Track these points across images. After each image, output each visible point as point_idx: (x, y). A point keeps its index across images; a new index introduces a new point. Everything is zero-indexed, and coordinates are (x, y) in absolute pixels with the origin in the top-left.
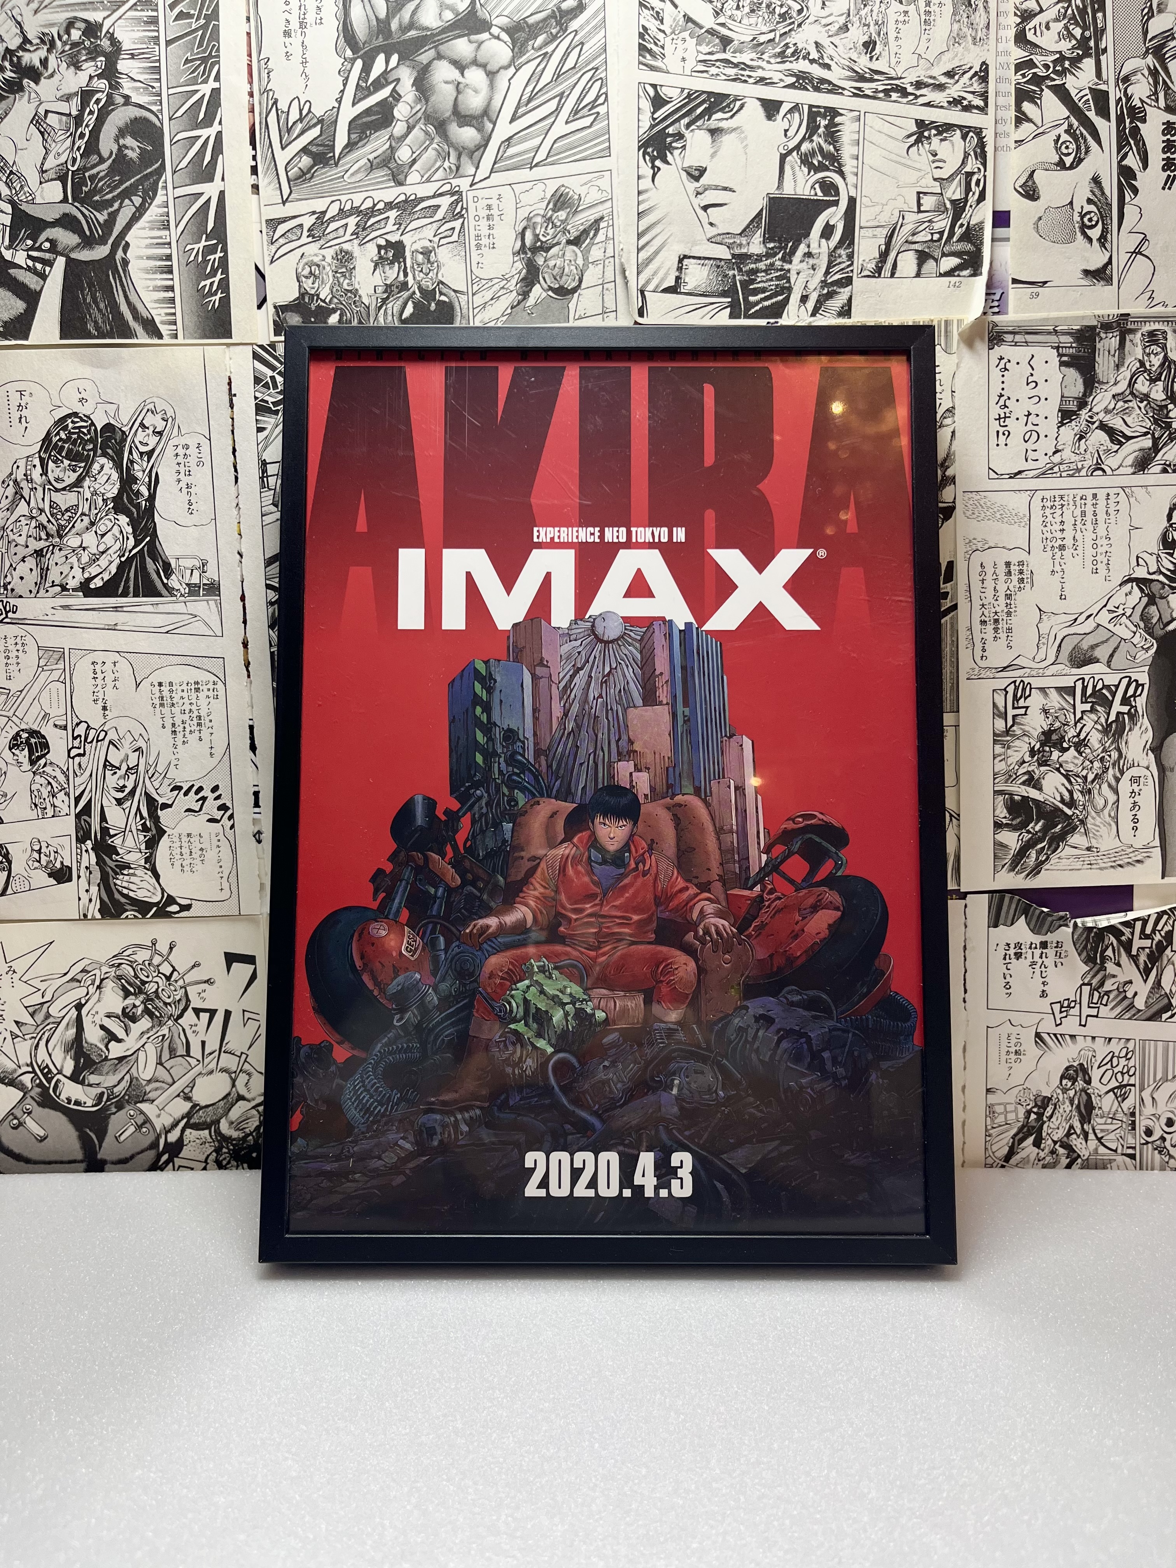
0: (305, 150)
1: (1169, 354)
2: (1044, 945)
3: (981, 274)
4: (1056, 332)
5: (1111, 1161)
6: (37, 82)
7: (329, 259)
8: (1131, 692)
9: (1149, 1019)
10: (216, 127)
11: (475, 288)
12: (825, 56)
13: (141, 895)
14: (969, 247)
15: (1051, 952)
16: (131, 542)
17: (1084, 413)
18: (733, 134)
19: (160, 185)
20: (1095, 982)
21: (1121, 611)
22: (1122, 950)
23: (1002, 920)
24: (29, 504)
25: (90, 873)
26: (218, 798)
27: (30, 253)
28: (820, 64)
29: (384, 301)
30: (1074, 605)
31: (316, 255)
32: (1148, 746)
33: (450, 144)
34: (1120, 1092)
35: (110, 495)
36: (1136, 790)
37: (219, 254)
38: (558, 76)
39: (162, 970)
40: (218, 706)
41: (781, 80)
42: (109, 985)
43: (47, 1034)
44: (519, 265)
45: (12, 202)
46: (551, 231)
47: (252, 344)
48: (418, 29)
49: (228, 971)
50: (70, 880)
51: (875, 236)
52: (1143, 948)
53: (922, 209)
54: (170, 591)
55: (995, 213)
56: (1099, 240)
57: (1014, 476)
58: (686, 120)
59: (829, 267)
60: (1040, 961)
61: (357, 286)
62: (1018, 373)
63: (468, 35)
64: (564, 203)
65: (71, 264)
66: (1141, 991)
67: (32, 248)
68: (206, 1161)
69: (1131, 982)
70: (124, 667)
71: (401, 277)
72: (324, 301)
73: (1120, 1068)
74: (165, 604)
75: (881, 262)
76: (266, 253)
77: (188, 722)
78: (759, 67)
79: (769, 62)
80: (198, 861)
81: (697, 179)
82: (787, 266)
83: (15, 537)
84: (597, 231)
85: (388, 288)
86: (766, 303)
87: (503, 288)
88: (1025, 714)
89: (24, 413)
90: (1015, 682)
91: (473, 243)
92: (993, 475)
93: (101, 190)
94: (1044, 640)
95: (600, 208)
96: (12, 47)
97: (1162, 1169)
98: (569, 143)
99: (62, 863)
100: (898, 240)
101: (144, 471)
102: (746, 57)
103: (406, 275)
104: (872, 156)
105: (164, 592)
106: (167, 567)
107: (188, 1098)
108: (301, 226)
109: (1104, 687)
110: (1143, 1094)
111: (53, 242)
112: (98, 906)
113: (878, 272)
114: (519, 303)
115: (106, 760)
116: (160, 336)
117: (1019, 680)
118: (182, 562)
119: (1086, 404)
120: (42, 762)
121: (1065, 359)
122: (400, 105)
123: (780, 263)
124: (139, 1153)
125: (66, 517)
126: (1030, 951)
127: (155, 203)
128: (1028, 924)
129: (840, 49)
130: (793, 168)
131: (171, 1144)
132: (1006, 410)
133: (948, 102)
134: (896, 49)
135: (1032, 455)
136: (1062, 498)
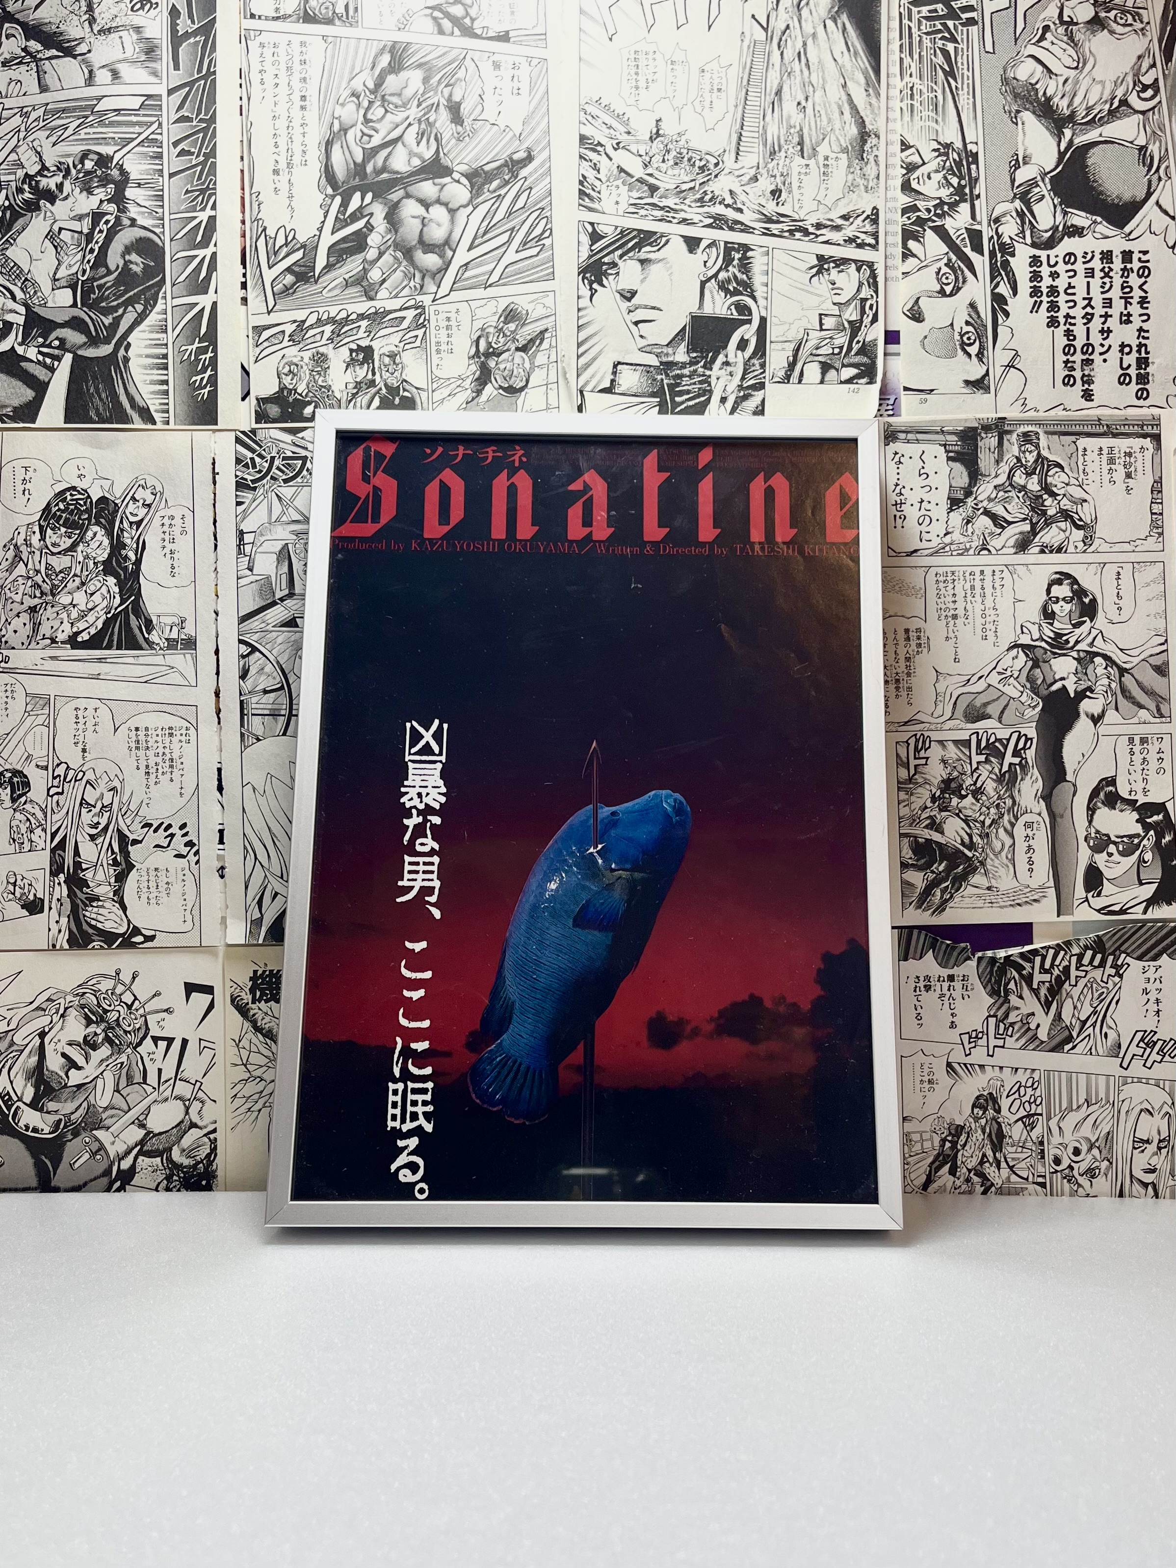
0: (289, 270)
1: (1042, 452)
2: (951, 978)
3: (876, 382)
4: (943, 432)
5: (1022, 1189)
6: (53, 204)
7: (306, 360)
8: (1021, 745)
9: (1052, 1050)
10: (211, 249)
11: (435, 386)
12: (738, 202)
13: (108, 926)
14: (865, 360)
15: (958, 985)
16: (118, 600)
17: (970, 501)
19: (161, 295)
20: (1000, 1014)
22: (1024, 983)
23: (911, 954)
24: (26, 566)
25: (61, 905)
26: (185, 835)
27: (41, 349)
28: (734, 209)
29: (354, 395)
30: (968, 667)
31: (295, 356)
32: (1039, 794)
33: (415, 267)
34: (1029, 1121)
35: (100, 559)
36: (1030, 834)
37: (210, 355)
38: (510, 214)
39: (124, 998)
40: (190, 749)
41: (701, 221)
45: (26, 305)
46: (502, 340)
47: (235, 430)
48: (389, 172)
49: (187, 1001)
50: (41, 911)
51: (783, 349)
52: (1043, 982)
53: (824, 327)
54: (150, 644)
55: (886, 332)
58: (620, 252)
60: (948, 994)
61: (330, 383)
62: (910, 467)
64: (514, 317)
65: (77, 359)
66: (1043, 1022)
67: (43, 345)
69: (1033, 1014)
70: (104, 713)
71: (370, 376)
72: (300, 395)
73: (1027, 1098)
75: (789, 370)
76: (251, 354)
78: (682, 210)
79: (690, 206)
80: (164, 894)
81: (629, 299)
82: (708, 373)
83: (12, 595)
85: (358, 385)
87: (459, 386)
88: (926, 764)
89: (28, 486)
90: (916, 735)
91: (434, 348)
92: (892, 553)
93: (108, 297)
94: (940, 698)
95: (545, 321)
96: (32, 173)
98: (520, 268)
100: (803, 354)
101: (132, 539)
102: (670, 202)
103: (374, 374)
104: (779, 284)
108: (283, 332)
109: (997, 740)
111: (62, 341)
112: (67, 937)
113: (787, 379)
114: (473, 399)
115: (83, 799)
117: (919, 734)
118: (162, 619)
119: (971, 493)
120: (23, 799)
121: (951, 454)
123: (701, 370)
124: (91, 1181)
125: (60, 578)
126: (938, 984)
127: (155, 310)
128: (936, 959)
129: (751, 196)
130: (711, 292)
131: (124, 1171)
132: (902, 497)
133: (845, 241)
134: (799, 197)
135: (925, 536)
136: (953, 573)
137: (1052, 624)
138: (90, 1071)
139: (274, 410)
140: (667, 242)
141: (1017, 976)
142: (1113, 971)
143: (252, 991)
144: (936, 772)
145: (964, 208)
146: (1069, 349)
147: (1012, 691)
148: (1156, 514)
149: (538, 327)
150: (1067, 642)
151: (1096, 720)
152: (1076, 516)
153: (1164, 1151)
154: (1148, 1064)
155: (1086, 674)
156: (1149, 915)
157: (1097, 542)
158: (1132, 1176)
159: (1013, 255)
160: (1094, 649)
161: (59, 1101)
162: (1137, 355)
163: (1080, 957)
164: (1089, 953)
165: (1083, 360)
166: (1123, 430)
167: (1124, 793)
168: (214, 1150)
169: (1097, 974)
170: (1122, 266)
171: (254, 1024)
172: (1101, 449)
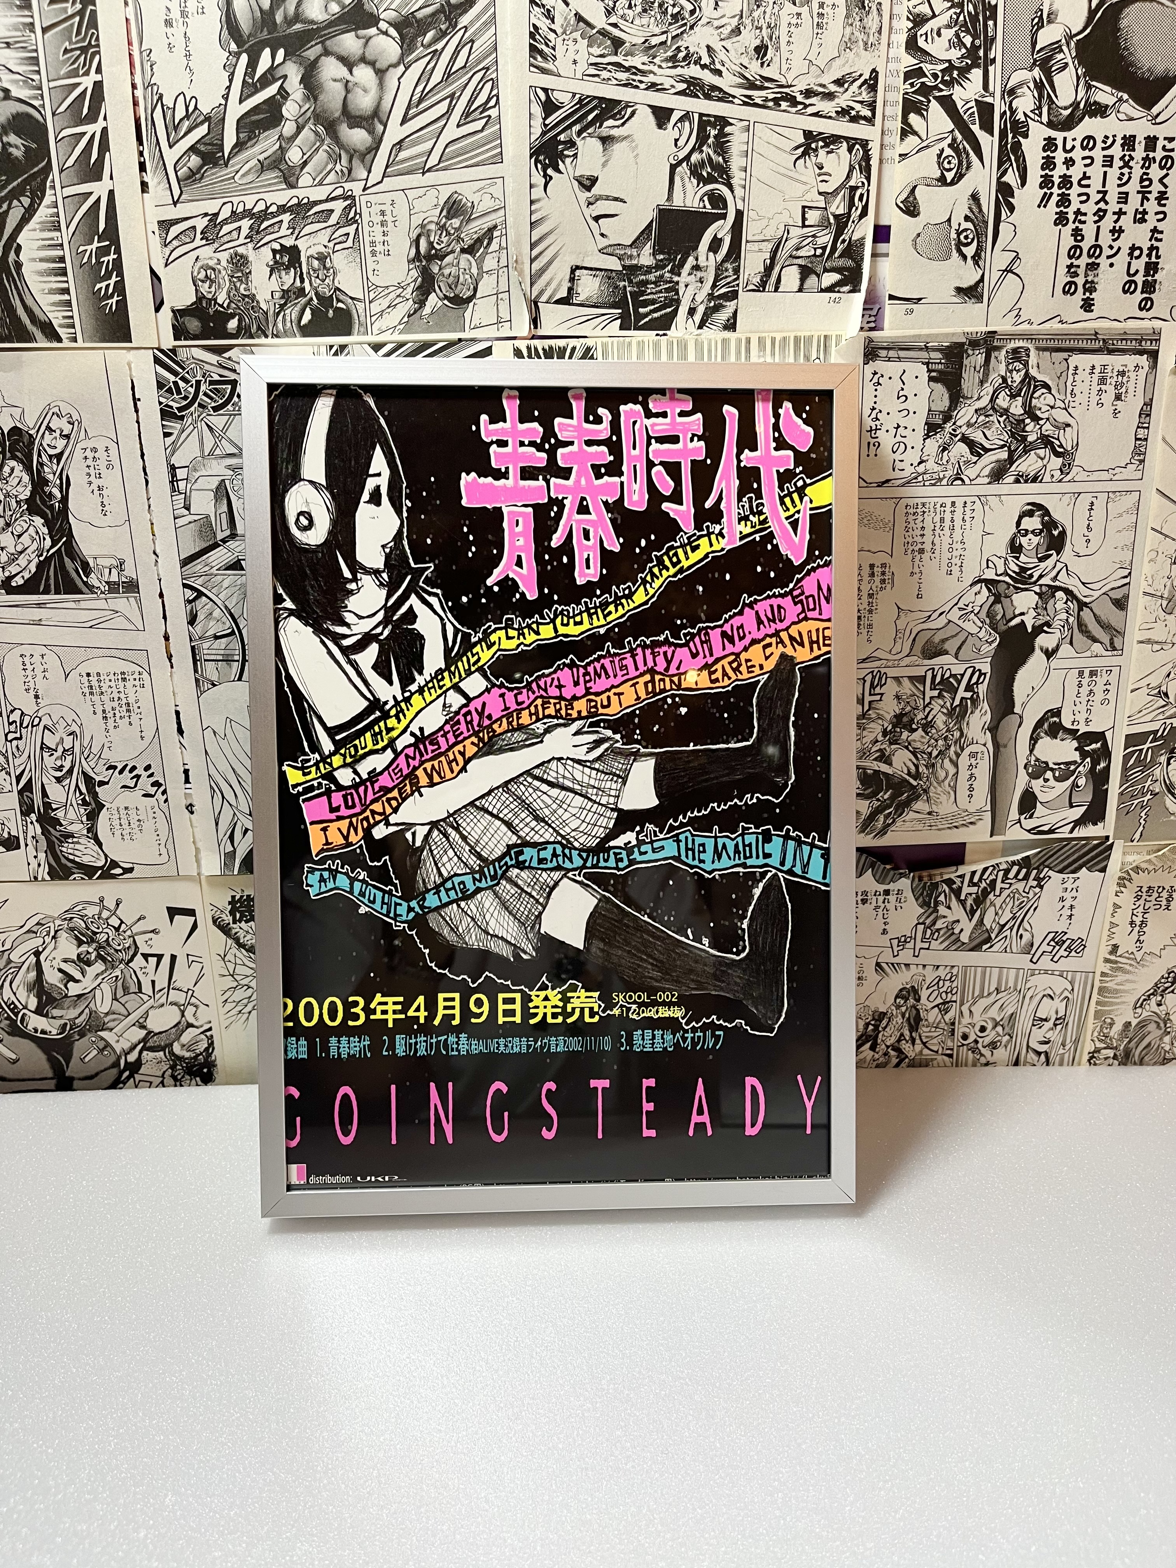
0: (193, 149)
2: (887, 893)
3: (859, 291)
4: (927, 347)
5: (932, 1060)
8: (974, 680)
9: (971, 950)
10: (101, 123)
12: (717, 61)
13: (86, 860)
15: (892, 898)
16: (48, 542)
17: (948, 427)
20: (928, 922)
21: (970, 609)
26: (151, 775)
28: (711, 70)
29: (282, 306)
33: (341, 146)
34: (944, 1007)
36: (974, 764)
37: (113, 256)
38: (448, 75)
40: (145, 694)
41: (673, 86)
42: (63, 936)
43: (10, 977)
44: (414, 273)
46: (445, 239)
47: (152, 348)
49: (171, 922)
50: (18, 847)
51: (760, 250)
53: (807, 223)
54: (91, 588)
56: (973, 257)
57: (881, 484)
60: (883, 906)
61: (254, 291)
62: (890, 387)
63: (355, 30)
64: (457, 211)
69: (958, 921)
70: (51, 660)
72: (222, 306)
73: (944, 989)
74: (86, 601)
76: (160, 256)
77: (118, 708)
78: (651, 72)
79: (660, 67)
80: (137, 830)
82: (676, 279)
85: (285, 293)
86: (656, 315)
87: (399, 296)
88: (881, 700)
90: (873, 672)
91: (368, 249)
92: (863, 484)
94: (900, 635)
95: (493, 216)
97: (974, 1065)
98: (461, 148)
99: (9, 833)
100: (783, 254)
102: (637, 61)
103: (302, 281)
104: (760, 168)
105: (84, 589)
106: (85, 566)
107: (143, 1027)
108: (194, 228)
109: (951, 676)
112: (47, 870)
116: (60, 340)
117: (876, 670)
118: (99, 561)
119: (950, 418)
121: (934, 374)
122: (288, 103)
124: (102, 1071)
126: (874, 898)
128: (874, 877)
129: (732, 52)
130: (682, 179)
131: (131, 1063)
132: (877, 423)
133: (837, 112)
134: (787, 55)
135: (899, 465)
136: (924, 505)
137: (1017, 558)
138: (87, 984)
139: (193, 325)
141: (947, 890)
142: (1036, 883)
143: (232, 913)
144: (889, 708)
145: (976, 74)
146: (1074, 252)
147: (972, 628)
148: (1140, 439)
150: (1031, 576)
151: (1049, 654)
152: (1057, 442)
153: (1059, 1027)
155: (1046, 609)
156: (1075, 834)
157: (1075, 470)
158: (1028, 1046)
159: (1026, 136)
160: (1057, 583)
161: (62, 1009)
162: (1147, 260)
163: (1007, 871)
164: (1015, 868)
165: (1088, 264)
166: (1120, 345)
167: (1067, 723)
168: (211, 1044)
169: (1020, 886)
170: (1144, 155)
171: (237, 941)
172: (1093, 367)
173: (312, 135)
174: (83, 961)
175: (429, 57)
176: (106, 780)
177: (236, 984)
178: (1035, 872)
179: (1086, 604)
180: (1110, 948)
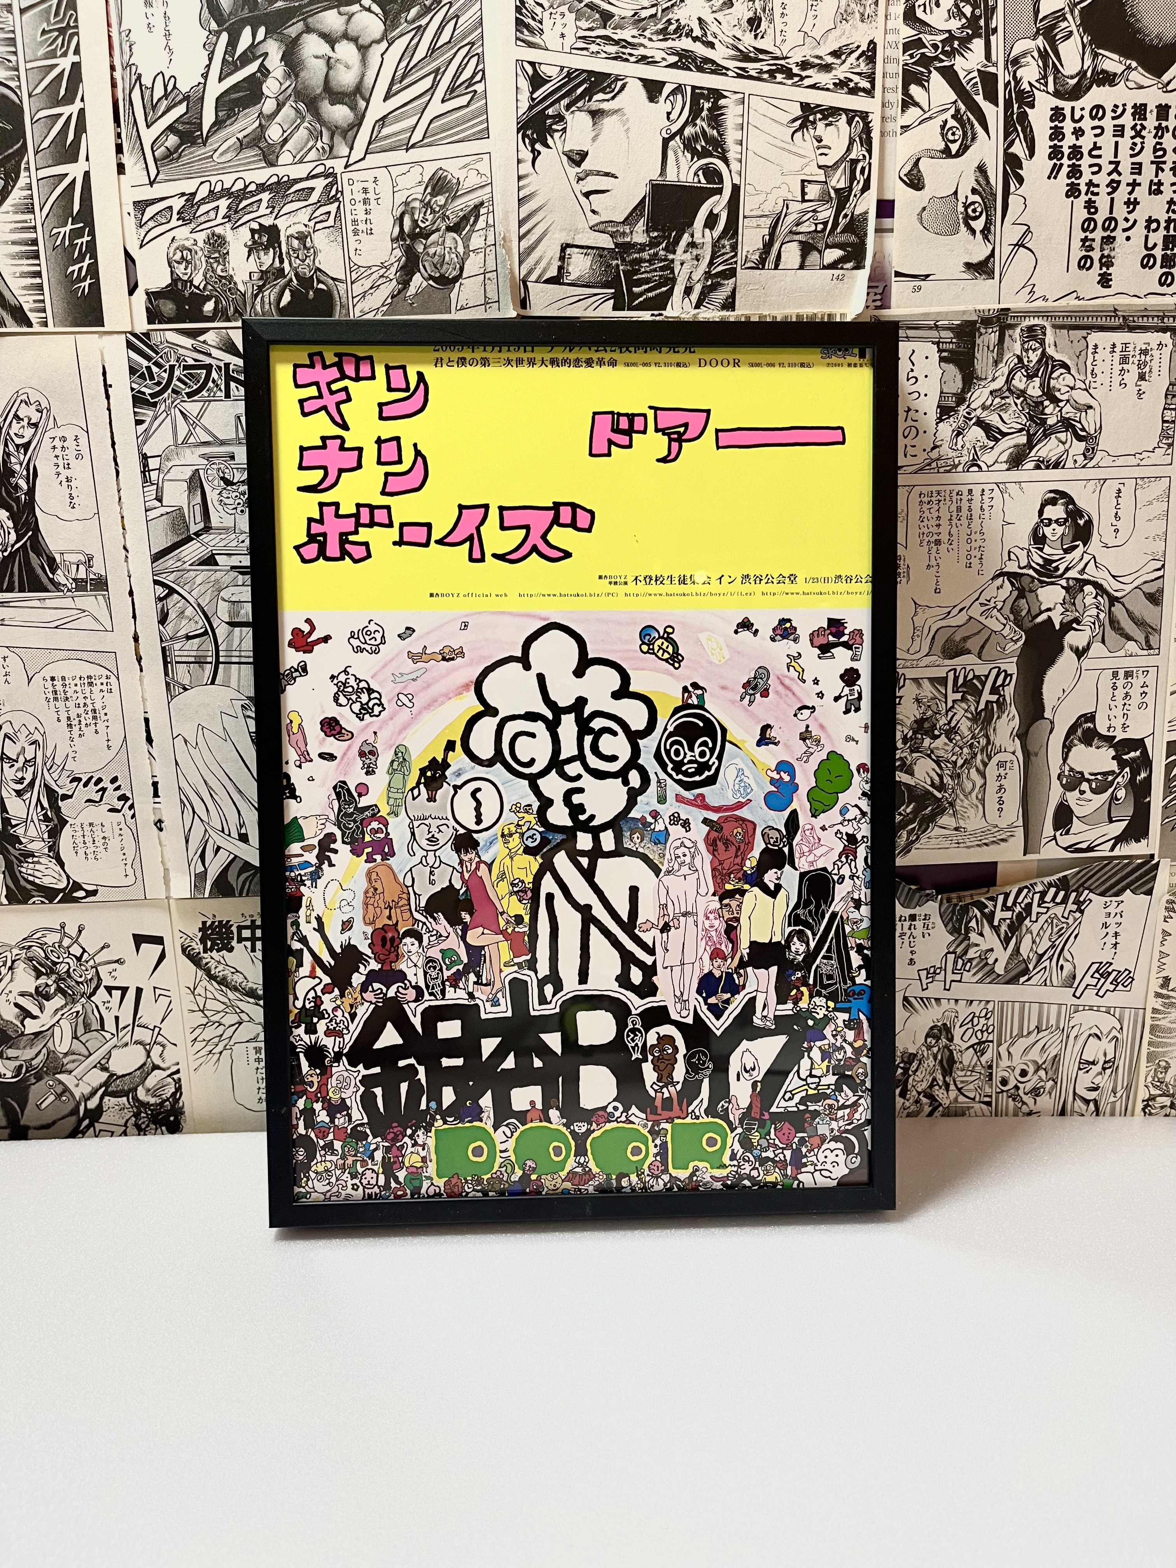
0: (171, 128)
2: (913, 918)
3: (864, 267)
4: (937, 326)
5: (969, 1108)
8: (999, 682)
9: (1008, 983)
10: (78, 104)
11: (354, 276)
12: (709, 33)
13: (47, 881)
14: (853, 238)
15: (919, 924)
16: (13, 537)
17: (962, 410)
18: (614, 116)
20: (959, 950)
26: (118, 788)
28: (703, 43)
29: (261, 289)
30: (948, 598)
34: (980, 1048)
36: (1003, 774)
37: (86, 238)
38: (432, 50)
39: (72, 950)
40: (113, 699)
41: (664, 59)
42: (21, 966)
44: (398, 253)
46: (430, 217)
47: (126, 333)
49: (138, 951)
51: (758, 226)
52: (1004, 920)
53: (807, 198)
54: (57, 586)
55: (879, 203)
56: (982, 232)
58: (565, 102)
59: (713, 258)
60: (909, 933)
61: (231, 272)
68: (125, 1125)
70: (14, 662)
71: (277, 264)
73: (979, 1027)
74: (52, 599)
75: (765, 253)
76: (135, 236)
77: (84, 715)
78: (642, 45)
79: (650, 39)
80: (101, 849)
81: (578, 164)
82: (671, 257)
84: (477, 217)
87: (382, 276)
88: (899, 703)
91: (350, 228)
95: (479, 193)
98: (447, 123)
100: (783, 230)
101: (21, 465)
102: (626, 34)
103: (282, 261)
104: (756, 141)
105: (50, 587)
106: (52, 561)
107: (104, 1069)
108: (170, 208)
109: (975, 677)
110: (1000, 1049)
114: (399, 292)
116: (30, 324)
118: (66, 557)
121: (945, 354)
123: (662, 253)
126: (899, 924)
128: (898, 899)
129: (724, 26)
130: (675, 153)
131: (91, 1110)
133: (834, 84)
134: (782, 27)
135: (911, 450)
136: (939, 493)
138: (45, 1020)
139: (168, 307)
140: (623, 87)
143: (203, 941)
146: (1088, 225)
148: (1167, 422)
149: (470, 201)
151: (1080, 653)
153: (1108, 1071)
154: (1101, 993)
155: (1074, 604)
156: (1116, 852)
157: (1099, 455)
158: (1075, 1093)
159: (1032, 106)
160: (1085, 577)
161: (18, 1048)
162: (1165, 233)
163: (1043, 894)
164: (1053, 890)
165: (1103, 238)
166: (1141, 322)
167: (1102, 730)
168: (179, 1089)
169: (1059, 910)
170: (1156, 124)
171: (208, 972)
172: (1114, 346)
173: (293, 111)
174: (42, 995)
175: (413, 32)
176: (70, 793)
177: (206, 1020)
178: (1074, 895)
179: (1117, 599)
180: (1160, 981)
